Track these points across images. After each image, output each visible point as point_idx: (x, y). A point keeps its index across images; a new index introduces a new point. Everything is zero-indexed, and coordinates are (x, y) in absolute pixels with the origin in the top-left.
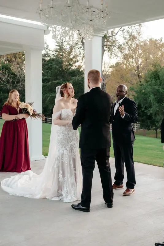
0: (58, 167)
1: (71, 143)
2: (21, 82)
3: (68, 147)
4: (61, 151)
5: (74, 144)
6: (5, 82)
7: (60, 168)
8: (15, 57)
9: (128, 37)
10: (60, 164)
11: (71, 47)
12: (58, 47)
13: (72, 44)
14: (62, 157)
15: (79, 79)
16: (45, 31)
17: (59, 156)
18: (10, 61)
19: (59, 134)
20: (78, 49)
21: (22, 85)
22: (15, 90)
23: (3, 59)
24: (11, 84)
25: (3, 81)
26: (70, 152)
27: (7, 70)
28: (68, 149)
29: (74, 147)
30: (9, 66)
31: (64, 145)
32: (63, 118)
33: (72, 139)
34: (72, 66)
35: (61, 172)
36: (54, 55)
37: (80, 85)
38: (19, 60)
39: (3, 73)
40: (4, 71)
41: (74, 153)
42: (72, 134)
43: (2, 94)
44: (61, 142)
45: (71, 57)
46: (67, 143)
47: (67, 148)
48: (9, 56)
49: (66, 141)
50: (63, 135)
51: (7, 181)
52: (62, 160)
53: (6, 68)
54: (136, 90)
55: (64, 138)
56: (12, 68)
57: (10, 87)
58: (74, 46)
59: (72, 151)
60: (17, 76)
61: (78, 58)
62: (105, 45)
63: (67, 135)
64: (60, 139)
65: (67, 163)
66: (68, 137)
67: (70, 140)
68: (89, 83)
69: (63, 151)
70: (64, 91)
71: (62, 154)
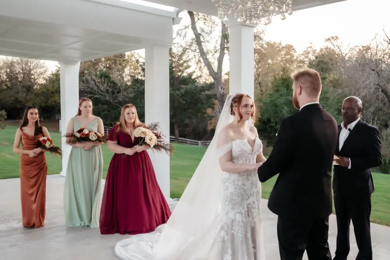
1: (248, 202)
2: (122, 92)
3: (243, 208)
4: (231, 215)
5: (254, 203)
6: (104, 93)
7: (229, 244)
8: (115, 63)
10: (228, 238)
11: (184, 49)
13: (185, 46)
14: (232, 226)
16: (173, 19)
17: (226, 224)
18: (109, 68)
19: (226, 184)
20: (193, 52)
21: (123, 95)
22: (129, 105)
23: (101, 66)
24: (111, 94)
25: (102, 91)
26: (247, 215)
27: (106, 78)
28: (243, 211)
29: (253, 208)
30: (108, 74)
31: (236, 204)
33: (249, 194)
34: (183, 72)
35: (230, 251)
37: (193, 94)
38: (120, 67)
40: (102, 80)
41: (253, 218)
42: (250, 185)
43: (101, 106)
44: (231, 199)
45: (181, 62)
46: (242, 201)
47: (241, 209)
49: (240, 198)
50: (234, 186)
52: (232, 231)
53: (105, 76)
54: (264, 101)
55: (236, 191)
56: (111, 76)
57: (110, 98)
58: (187, 49)
59: (250, 214)
60: (117, 85)
61: (190, 63)
62: (226, 46)
63: (242, 187)
64: (228, 194)
65: (242, 236)
66: (243, 191)
67: (247, 195)
68: (300, 93)
69: (235, 215)
70: (234, 108)
71: (232, 220)
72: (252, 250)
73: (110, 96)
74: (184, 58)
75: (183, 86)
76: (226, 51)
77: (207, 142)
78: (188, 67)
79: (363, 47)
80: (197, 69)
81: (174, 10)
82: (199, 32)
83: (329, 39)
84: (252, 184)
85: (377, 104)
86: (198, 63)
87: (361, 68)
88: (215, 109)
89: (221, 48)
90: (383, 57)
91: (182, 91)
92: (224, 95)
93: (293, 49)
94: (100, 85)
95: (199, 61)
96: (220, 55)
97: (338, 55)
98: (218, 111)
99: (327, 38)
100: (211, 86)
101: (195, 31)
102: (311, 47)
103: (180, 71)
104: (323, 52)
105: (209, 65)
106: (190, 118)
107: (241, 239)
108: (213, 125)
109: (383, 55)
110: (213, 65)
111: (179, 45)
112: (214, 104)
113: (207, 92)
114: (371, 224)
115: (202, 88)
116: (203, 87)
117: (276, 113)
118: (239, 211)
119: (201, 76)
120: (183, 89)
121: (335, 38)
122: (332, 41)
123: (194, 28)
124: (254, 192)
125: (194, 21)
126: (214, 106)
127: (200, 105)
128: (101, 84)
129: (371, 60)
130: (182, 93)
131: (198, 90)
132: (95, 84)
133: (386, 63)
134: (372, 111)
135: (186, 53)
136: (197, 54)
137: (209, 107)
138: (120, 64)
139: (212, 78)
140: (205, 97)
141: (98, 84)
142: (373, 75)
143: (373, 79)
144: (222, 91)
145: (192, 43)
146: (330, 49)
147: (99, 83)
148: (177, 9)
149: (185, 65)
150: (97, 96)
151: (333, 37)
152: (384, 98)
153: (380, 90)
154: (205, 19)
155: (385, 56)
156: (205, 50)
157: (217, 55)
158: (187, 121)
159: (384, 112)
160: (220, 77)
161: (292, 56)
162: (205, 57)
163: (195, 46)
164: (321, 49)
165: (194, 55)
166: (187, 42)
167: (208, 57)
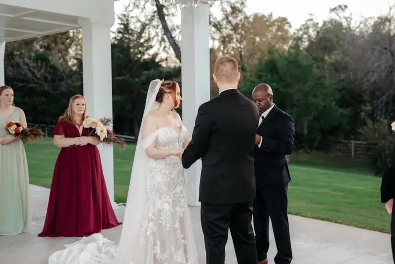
1: (175, 191)
2: (65, 80)
3: (171, 198)
4: (159, 205)
5: (181, 192)
6: (41, 80)
7: (157, 236)
8: (55, 42)
9: (229, 9)
10: (156, 229)
11: (142, 25)
12: (122, 26)
13: (144, 21)
14: (160, 216)
15: (156, 75)
17: (154, 214)
18: (48, 48)
20: (154, 29)
21: (66, 83)
22: (79, 95)
23: (36, 45)
24: (50, 83)
25: (38, 79)
27: (44, 61)
29: (181, 197)
30: (46, 56)
31: (163, 193)
33: (176, 183)
34: (144, 54)
36: (115, 38)
38: (62, 47)
39: (38, 66)
40: (39, 64)
41: (181, 208)
44: (159, 189)
45: (142, 41)
46: (168, 190)
47: (168, 198)
48: (46, 41)
49: (167, 187)
50: (161, 175)
51: (59, 257)
53: (42, 59)
55: (163, 180)
56: (50, 58)
58: (147, 25)
60: (59, 70)
61: (151, 43)
63: (169, 175)
64: (155, 184)
65: (169, 226)
66: (170, 180)
67: (174, 184)
69: (163, 204)
70: (167, 95)
71: (160, 210)
72: (182, 241)
73: (49, 85)
74: (145, 36)
75: (146, 72)
78: (150, 47)
80: (161, 51)
82: (162, 3)
83: (335, 9)
84: (179, 173)
86: (161, 42)
93: (287, 23)
94: (36, 71)
95: (163, 40)
97: (346, 29)
99: (332, 8)
102: (312, 20)
103: (140, 52)
105: (174, 45)
111: (137, 20)
116: (169, 72)
118: (166, 200)
119: (166, 59)
120: (144, 75)
121: (343, 7)
122: (339, 11)
124: (181, 181)
128: (38, 70)
130: (142, 80)
132: (29, 69)
135: (146, 31)
136: (160, 31)
138: (63, 43)
139: (178, 61)
141: (33, 71)
145: (154, 16)
146: (335, 22)
147: (33, 67)
149: (146, 44)
150: (32, 85)
151: (340, 7)
161: (287, 32)
162: (169, 35)
163: (156, 22)
164: (325, 22)
165: (156, 32)
166: (147, 16)
167: (173, 35)
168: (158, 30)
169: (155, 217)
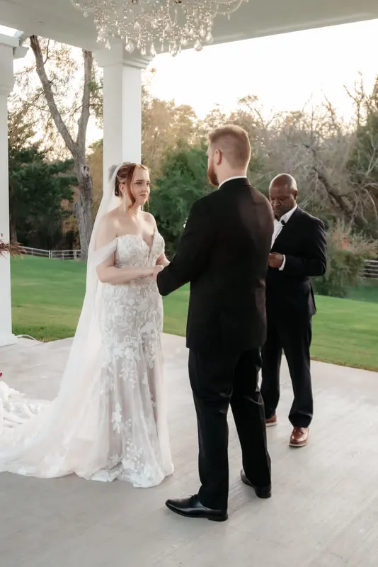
0: (110, 393)
1: (143, 330)
3: (136, 340)
4: (118, 351)
5: (152, 332)
7: (116, 397)
10: (115, 387)
11: (24, 105)
13: (26, 99)
14: (120, 367)
17: (110, 364)
19: (110, 303)
20: (39, 110)
26: (141, 350)
28: (136, 345)
29: (152, 339)
31: (125, 334)
32: (121, 260)
33: (145, 318)
34: (23, 142)
35: (118, 407)
37: (40, 177)
41: (152, 355)
42: (147, 305)
44: (118, 326)
46: (133, 328)
47: (132, 341)
49: (132, 324)
50: (122, 306)
52: (121, 376)
55: (125, 315)
59: (146, 348)
61: (34, 129)
62: (91, 103)
63: (135, 307)
64: (113, 319)
65: (134, 382)
66: (136, 314)
67: (142, 319)
68: (220, 162)
69: (124, 350)
70: (121, 186)
71: (120, 358)
72: (150, 403)
74: (25, 119)
75: (24, 164)
76: (92, 111)
77: (61, 253)
78: (31, 134)
79: (293, 113)
80: (47, 138)
81: (16, 34)
82: (49, 78)
83: (244, 100)
84: (150, 303)
85: (311, 197)
86: (47, 128)
87: (290, 143)
88: (74, 200)
89: (83, 105)
90: (321, 129)
91: (23, 172)
92: (88, 178)
93: (192, 113)
95: (50, 124)
96: (82, 116)
97: (257, 123)
98: (79, 203)
99: (241, 98)
100: (67, 165)
101: (43, 76)
102: (218, 111)
103: (18, 140)
104: (236, 119)
105: (64, 131)
106: (35, 214)
107: (133, 387)
108: (71, 225)
109: (320, 126)
110: (71, 132)
111: (17, 99)
112: (73, 193)
113: (61, 175)
114: (312, 362)
115: (54, 168)
116: (54, 166)
117: (167, 208)
118: (129, 344)
119: (51, 149)
120: (23, 168)
121: (253, 98)
122: (249, 102)
123: (41, 72)
124: (152, 315)
125: (42, 61)
126: (73, 196)
127: (51, 194)
129: (303, 132)
130: (21, 174)
131: (47, 170)
133: (324, 137)
134: (305, 206)
135: (29, 112)
136: (46, 113)
137: (64, 197)
139: (69, 152)
140: (58, 182)
142: (308, 154)
143: (307, 160)
144: (85, 173)
145: (38, 95)
146: (245, 114)
148: (20, 33)
149: (26, 130)
151: (250, 98)
152: (322, 188)
153: (317, 175)
154: (59, 59)
155: (323, 127)
156: (59, 107)
157: (78, 116)
158: (30, 219)
159: (321, 208)
160: (83, 150)
161: (190, 123)
162: (58, 118)
163: (42, 101)
164: (233, 114)
165: (41, 115)
166: (30, 94)
167: (63, 118)
168: (44, 112)
169: (113, 369)
